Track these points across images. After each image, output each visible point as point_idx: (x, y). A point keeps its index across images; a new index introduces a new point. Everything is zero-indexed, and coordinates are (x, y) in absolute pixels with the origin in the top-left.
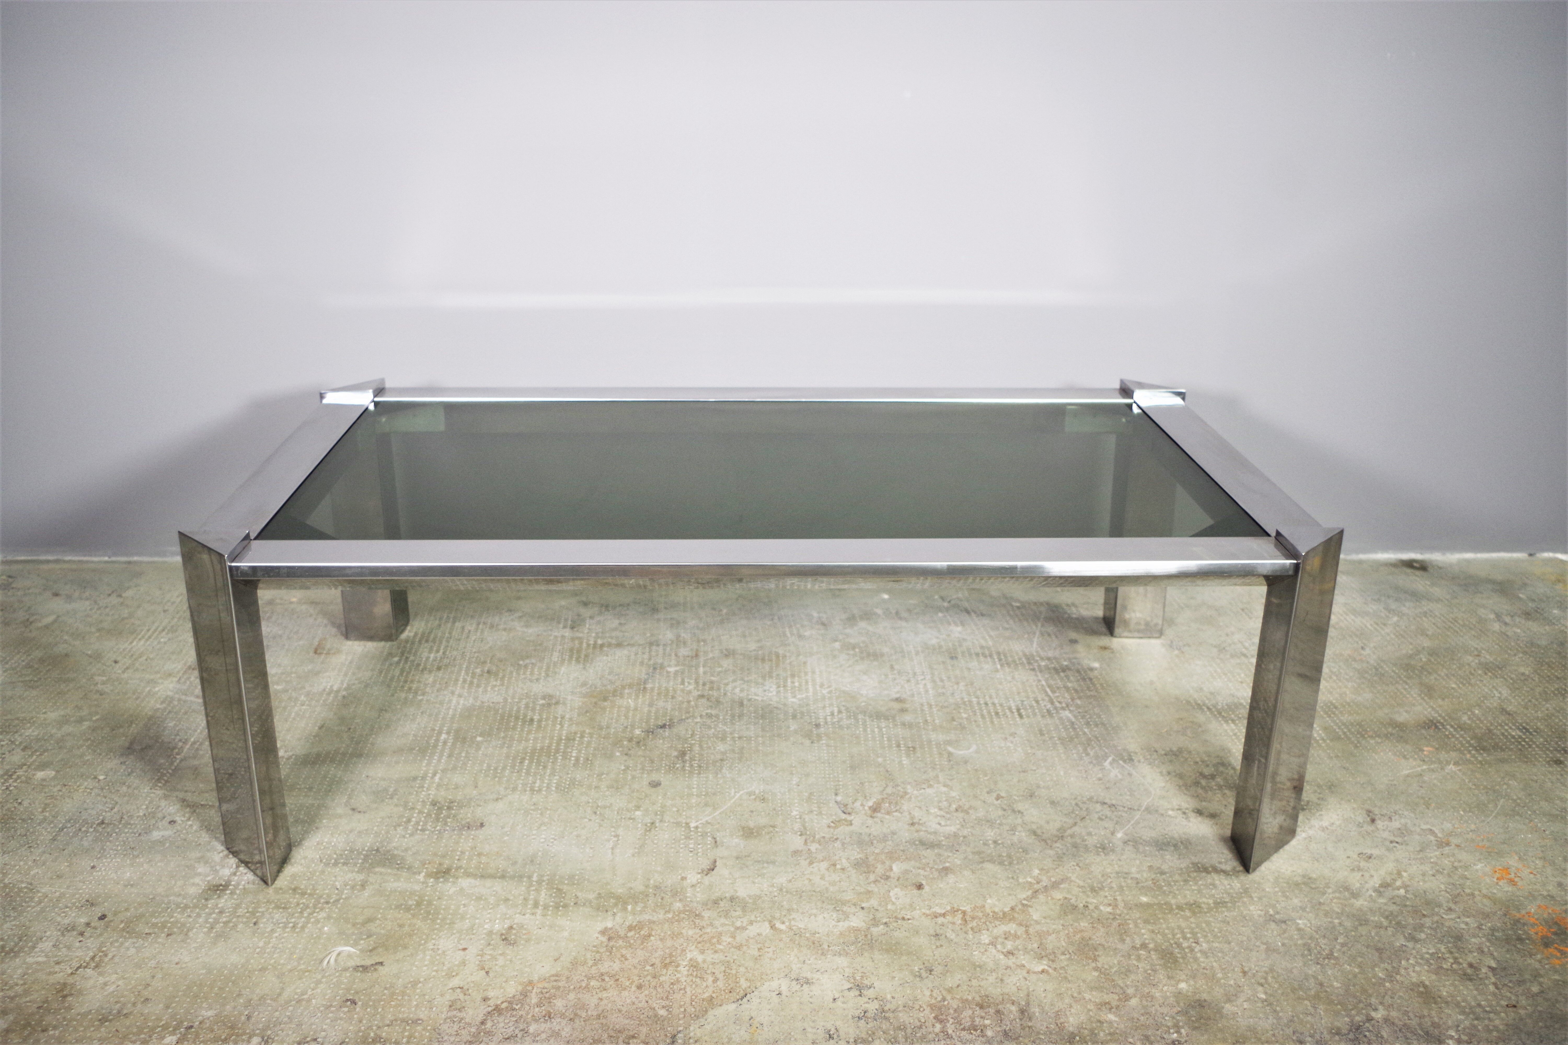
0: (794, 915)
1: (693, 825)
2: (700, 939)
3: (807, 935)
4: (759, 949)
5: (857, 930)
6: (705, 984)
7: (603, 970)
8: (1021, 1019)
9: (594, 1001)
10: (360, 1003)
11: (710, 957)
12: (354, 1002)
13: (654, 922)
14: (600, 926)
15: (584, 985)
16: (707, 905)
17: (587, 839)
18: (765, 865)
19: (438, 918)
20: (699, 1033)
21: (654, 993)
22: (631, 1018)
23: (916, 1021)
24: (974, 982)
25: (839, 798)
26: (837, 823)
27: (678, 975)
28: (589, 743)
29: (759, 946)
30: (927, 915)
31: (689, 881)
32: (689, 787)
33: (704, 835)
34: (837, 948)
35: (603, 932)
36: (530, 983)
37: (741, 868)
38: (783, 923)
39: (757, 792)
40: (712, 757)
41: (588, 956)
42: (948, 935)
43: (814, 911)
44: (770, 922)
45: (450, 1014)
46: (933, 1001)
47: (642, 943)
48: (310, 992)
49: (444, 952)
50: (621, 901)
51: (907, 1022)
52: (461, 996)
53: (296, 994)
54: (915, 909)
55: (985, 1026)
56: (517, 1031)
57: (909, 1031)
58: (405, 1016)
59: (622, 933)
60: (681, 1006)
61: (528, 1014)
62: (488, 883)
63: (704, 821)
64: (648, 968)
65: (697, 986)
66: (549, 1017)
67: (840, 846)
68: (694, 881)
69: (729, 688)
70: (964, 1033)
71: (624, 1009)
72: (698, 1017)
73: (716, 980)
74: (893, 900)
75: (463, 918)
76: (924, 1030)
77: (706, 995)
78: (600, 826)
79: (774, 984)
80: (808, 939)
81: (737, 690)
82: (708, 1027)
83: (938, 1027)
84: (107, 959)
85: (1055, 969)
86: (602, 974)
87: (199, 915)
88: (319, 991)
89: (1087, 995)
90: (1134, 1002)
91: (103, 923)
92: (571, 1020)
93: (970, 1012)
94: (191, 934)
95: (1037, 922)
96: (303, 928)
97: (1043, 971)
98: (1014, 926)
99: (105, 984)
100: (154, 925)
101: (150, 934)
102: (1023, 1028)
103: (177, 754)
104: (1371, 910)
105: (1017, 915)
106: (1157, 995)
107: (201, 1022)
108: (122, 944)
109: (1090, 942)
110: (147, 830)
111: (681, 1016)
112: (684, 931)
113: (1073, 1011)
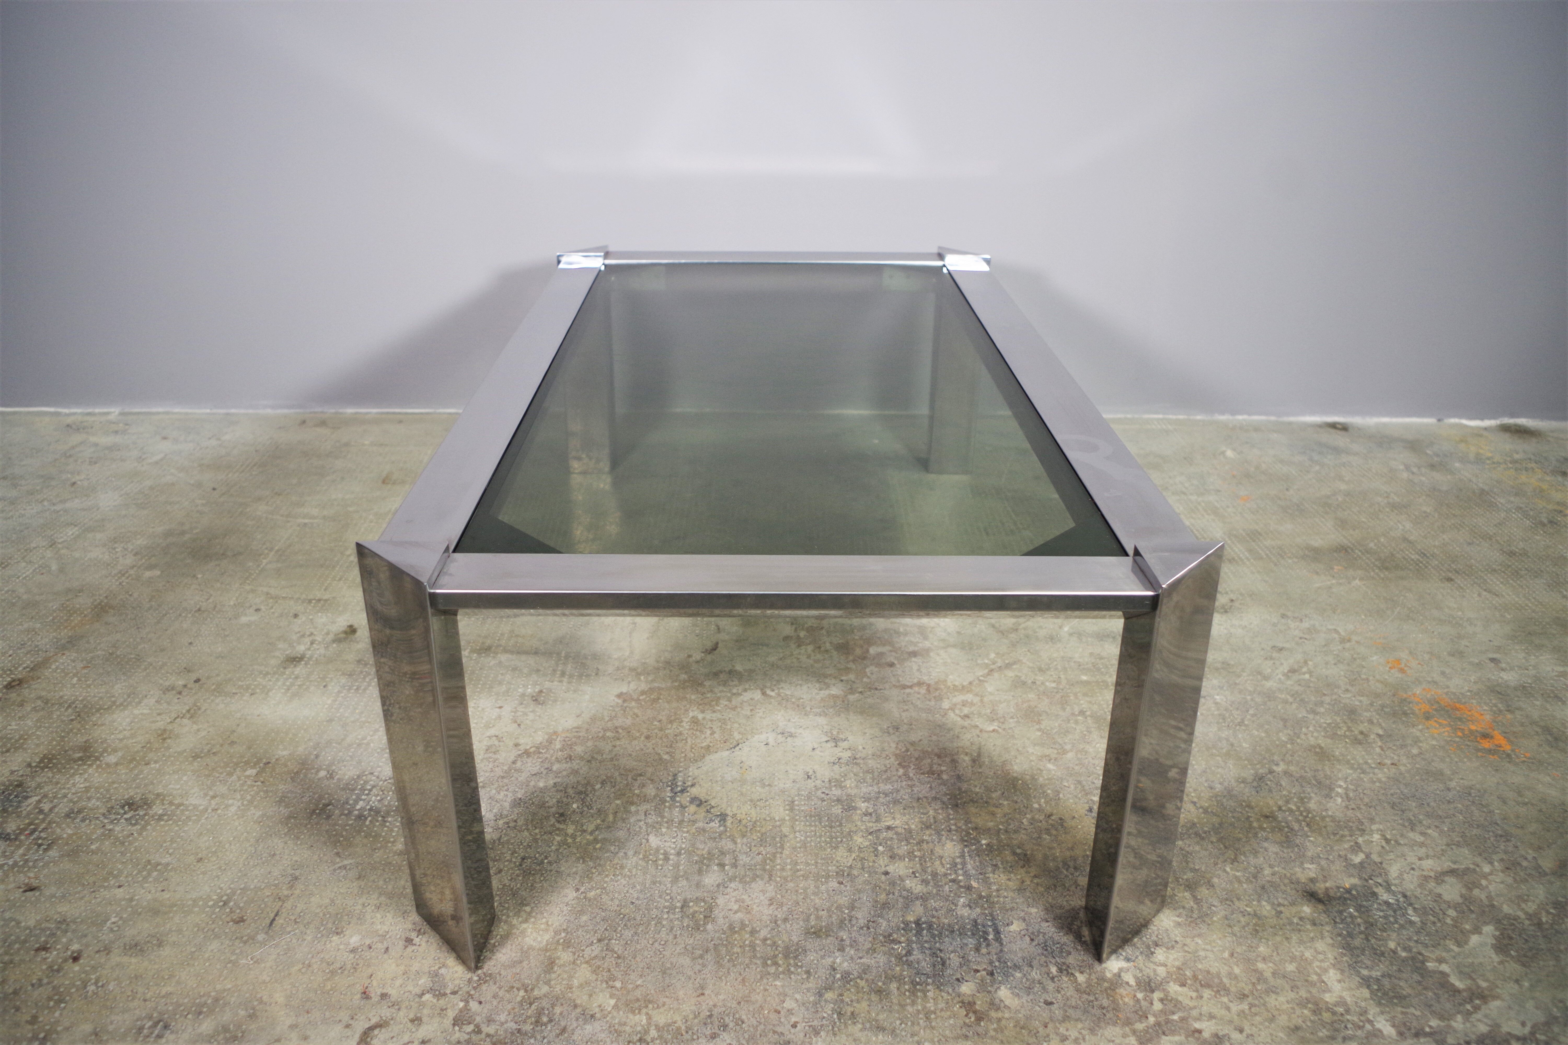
0: (782, 685)
2: (701, 702)
3: (793, 700)
4: (751, 710)
5: (835, 697)
6: (703, 736)
7: (617, 724)
8: (972, 767)
9: (608, 748)
11: (709, 715)
13: (663, 689)
14: (617, 691)
15: (600, 735)
17: (609, 625)
18: (760, 647)
19: (479, 683)
20: (696, 772)
21: (660, 742)
22: (640, 761)
23: (883, 766)
24: (934, 738)
27: (681, 729)
29: (751, 708)
30: (896, 687)
31: (694, 658)
33: (709, 623)
34: (818, 710)
35: (619, 696)
36: (555, 733)
37: (740, 649)
38: (773, 690)
41: (606, 713)
42: (913, 702)
43: (800, 682)
44: (762, 690)
45: (486, 756)
46: (898, 752)
47: (652, 704)
49: (483, 709)
50: (636, 673)
51: (875, 767)
52: (496, 743)
54: (886, 682)
55: (942, 772)
56: (542, 769)
57: (876, 774)
59: (635, 697)
60: (682, 753)
61: (552, 756)
62: (523, 657)
64: (656, 723)
65: (696, 737)
66: (570, 759)
68: (699, 658)
70: (922, 776)
71: (634, 754)
72: (696, 761)
73: (713, 733)
74: (869, 674)
75: (500, 683)
76: (889, 773)
77: (704, 744)
80: (793, 703)
82: (705, 768)
83: (901, 771)
84: (200, 712)
85: (1004, 729)
86: (616, 728)
87: (278, 680)
88: (376, 737)
89: (1030, 750)
90: (1070, 755)
91: (197, 685)
92: (588, 761)
93: (929, 761)
94: (271, 694)
95: (991, 694)
96: (365, 690)
97: (994, 730)
98: (971, 696)
99: (198, 730)
100: (241, 687)
101: (236, 693)
102: (973, 773)
103: (264, 558)
104: (1279, 689)
105: (973, 688)
106: (1091, 750)
107: (277, 760)
108: (212, 701)
109: (1036, 710)
110: (236, 617)
111: (682, 760)
112: (688, 696)
113: (1017, 761)
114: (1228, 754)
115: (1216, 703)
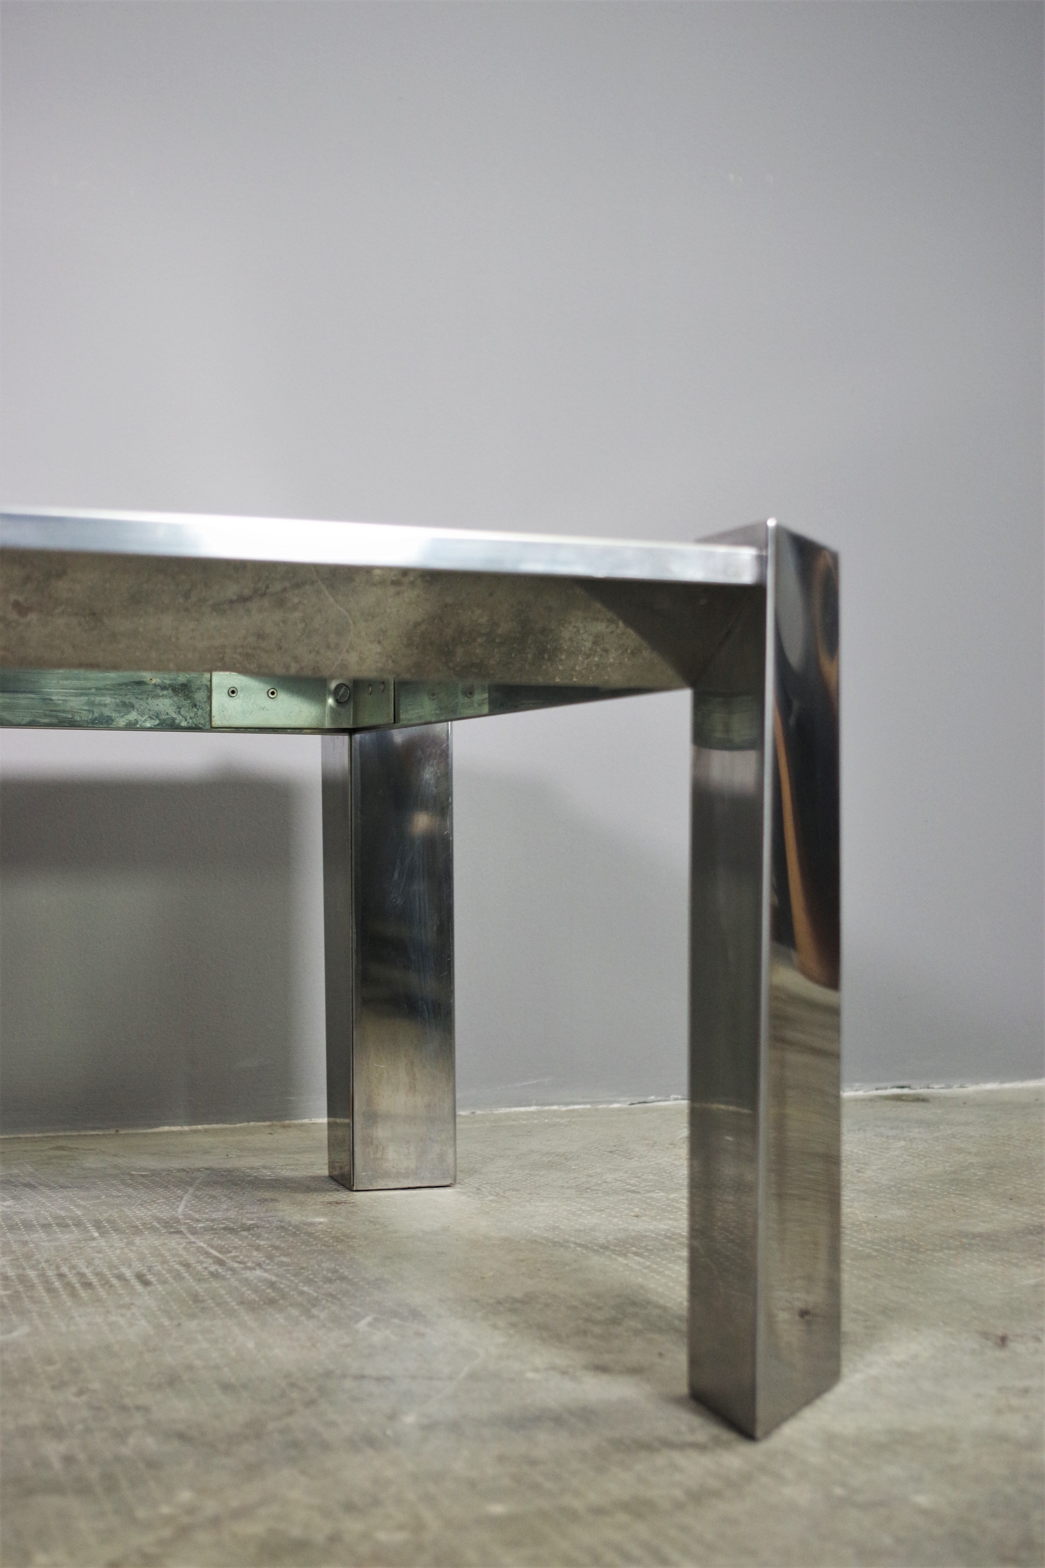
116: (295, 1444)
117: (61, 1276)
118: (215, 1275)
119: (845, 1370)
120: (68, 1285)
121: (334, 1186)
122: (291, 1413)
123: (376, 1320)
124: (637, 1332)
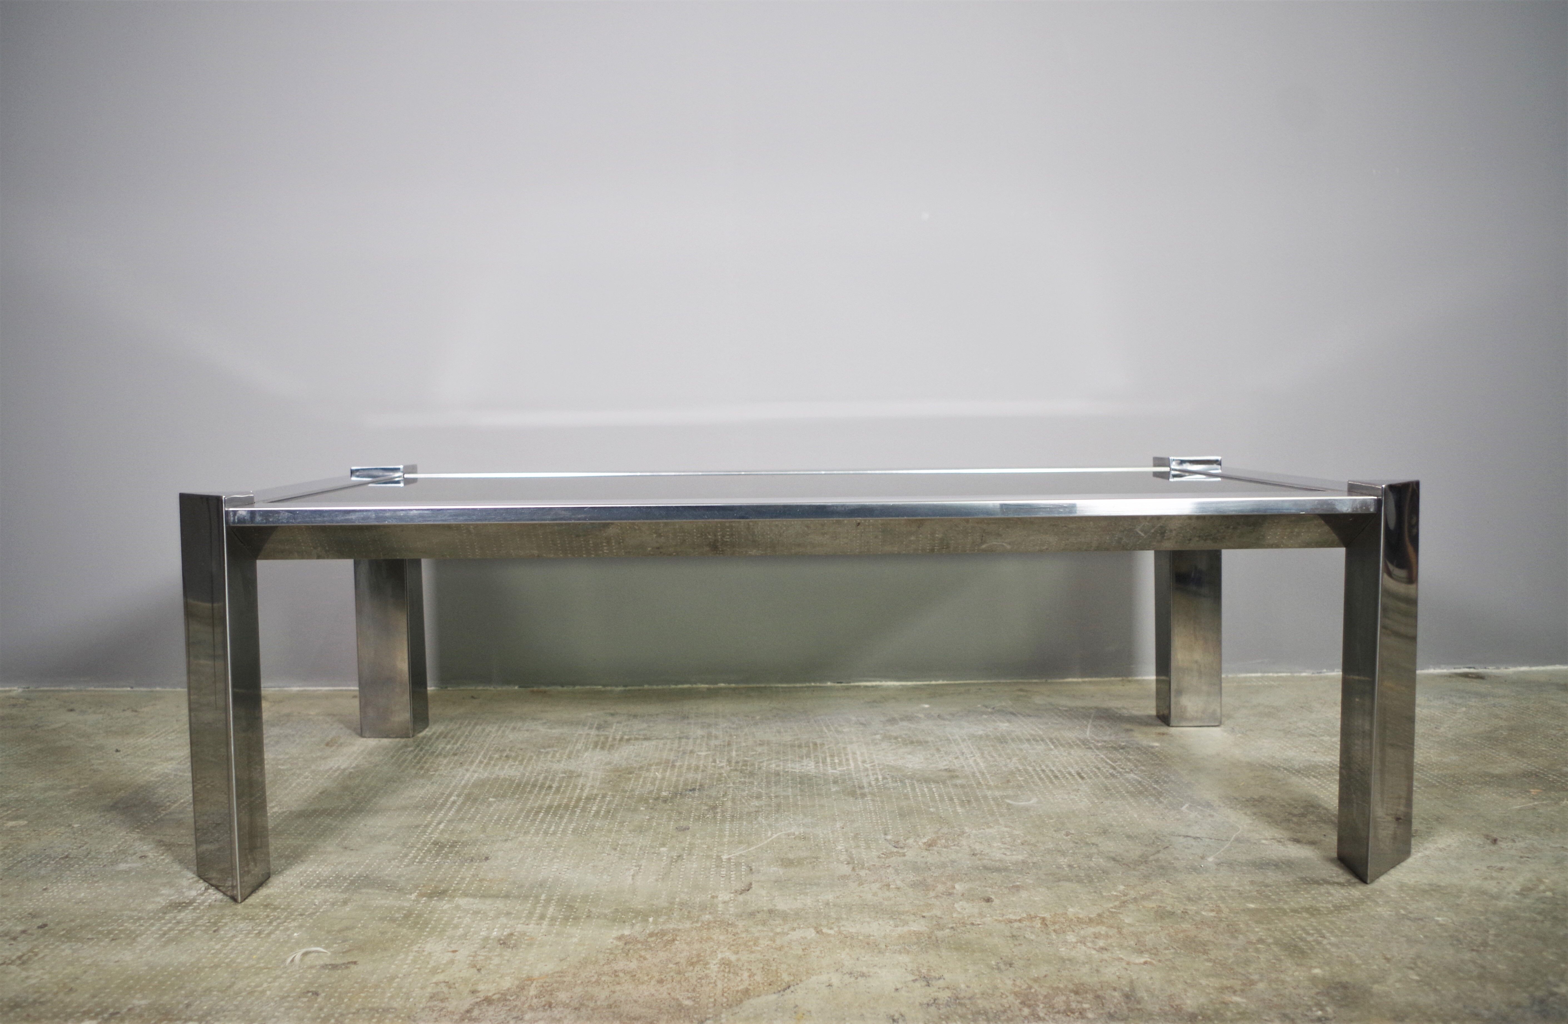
0: (843, 923)
1: (725, 857)
2: (732, 943)
3: (860, 938)
4: (803, 950)
5: (918, 934)
6: (739, 979)
7: (617, 968)
8: (1127, 1003)
9: (605, 993)
10: (323, 995)
11: (745, 956)
12: (316, 994)
13: (679, 930)
14: (615, 933)
15: (594, 980)
16: (741, 916)
17: (605, 868)
18: (808, 886)
19: (427, 927)
20: (732, 1019)
21: (678, 986)
22: (650, 1007)
23: (999, 1006)
24: (1065, 973)
25: (889, 837)
26: (889, 855)
27: (708, 971)
28: (610, 802)
29: (803, 947)
30: (1000, 922)
31: (720, 899)
32: (721, 830)
33: (738, 865)
34: (896, 947)
35: (619, 938)
36: (529, 978)
37: (781, 889)
38: (831, 929)
39: (797, 833)
40: (746, 810)
41: (600, 956)
42: (1027, 936)
43: (868, 919)
44: (815, 928)
45: (429, 1004)
46: (1017, 989)
47: (665, 946)
48: (265, 985)
49: (430, 953)
50: (642, 915)
51: (988, 1007)
52: (445, 990)
53: (249, 986)
54: (985, 916)
55: (1085, 1010)
56: (509, 1019)
57: (991, 1014)
58: (375, 1005)
59: (640, 938)
60: (710, 997)
61: (524, 1003)
62: (489, 901)
63: (738, 854)
64: (671, 966)
65: (729, 980)
66: (550, 1006)
67: (893, 871)
68: (727, 898)
69: (765, 764)
70: (1059, 1015)
71: (641, 1000)
72: (731, 1006)
73: (751, 975)
74: (959, 910)
75: (456, 927)
76: (1009, 1014)
77: (741, 988)
78: (620, 858)
79: (824, 978)
80: (861, 941)
81: (773, 766)
82: (744, 1014)
83: (1026, 1011)
84: (36, 958)
85: (1160, 961)
86: (616, 971)
87: (153, 925)
88: (277, 984)
89: (1204, 982)
90: (1261, 986)
91: (41, 931)
92: (576, 1009)
93: (1064, 998)
94: (139, 939)
95: (1130, 925)
96: (269, 934)
97: (1145, 963)
98: (1104, 928)
99: (27, 978)
100: (100, 932)
101: (92, 939)
102: (1131, 1010)
103: (163, 810)
104: (1519, 908)
105: (1105, 920)
106: (1288, 979)
107: (130, 1010)
108: (58, 946)
109: (1196, 939)
110: (114, 863)
111: (711, 1005)
112: (715, 937)
113: (1188, 994)
114: (1481, 977)
115: (1441, 925)
116: (1162, 867)
117: (1043, 771)
118: (1112, 775)
119: (1413, 851)
120: (1048, 777)
121: (1159, 722)
122: (1158, 852)
123: (1190, 806)
124: (1314, 822)
